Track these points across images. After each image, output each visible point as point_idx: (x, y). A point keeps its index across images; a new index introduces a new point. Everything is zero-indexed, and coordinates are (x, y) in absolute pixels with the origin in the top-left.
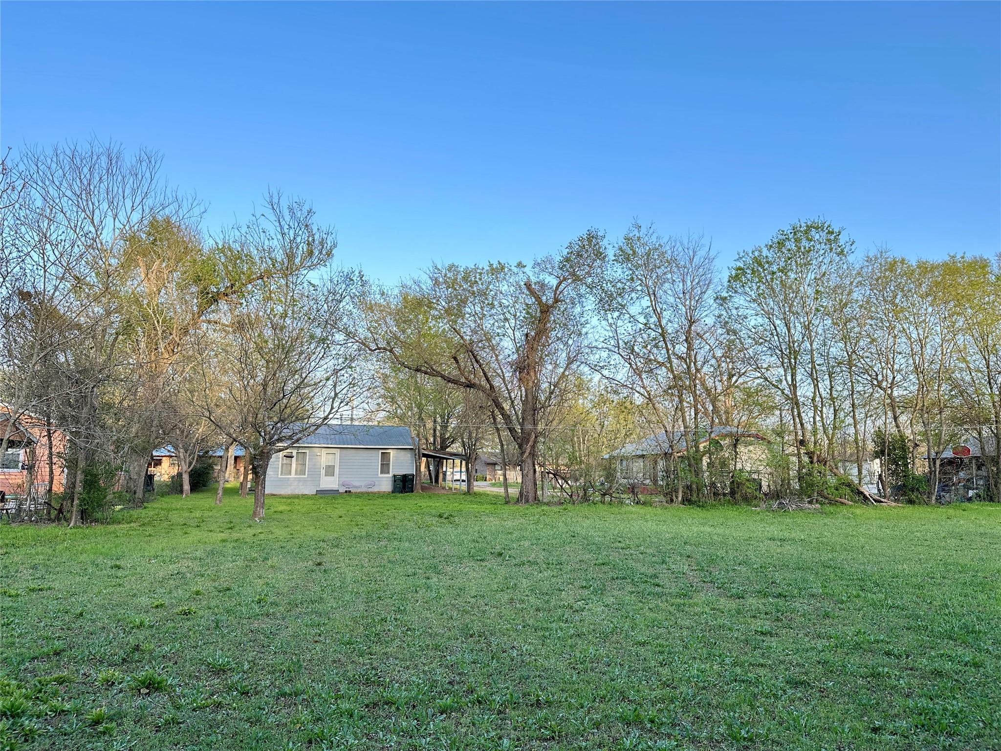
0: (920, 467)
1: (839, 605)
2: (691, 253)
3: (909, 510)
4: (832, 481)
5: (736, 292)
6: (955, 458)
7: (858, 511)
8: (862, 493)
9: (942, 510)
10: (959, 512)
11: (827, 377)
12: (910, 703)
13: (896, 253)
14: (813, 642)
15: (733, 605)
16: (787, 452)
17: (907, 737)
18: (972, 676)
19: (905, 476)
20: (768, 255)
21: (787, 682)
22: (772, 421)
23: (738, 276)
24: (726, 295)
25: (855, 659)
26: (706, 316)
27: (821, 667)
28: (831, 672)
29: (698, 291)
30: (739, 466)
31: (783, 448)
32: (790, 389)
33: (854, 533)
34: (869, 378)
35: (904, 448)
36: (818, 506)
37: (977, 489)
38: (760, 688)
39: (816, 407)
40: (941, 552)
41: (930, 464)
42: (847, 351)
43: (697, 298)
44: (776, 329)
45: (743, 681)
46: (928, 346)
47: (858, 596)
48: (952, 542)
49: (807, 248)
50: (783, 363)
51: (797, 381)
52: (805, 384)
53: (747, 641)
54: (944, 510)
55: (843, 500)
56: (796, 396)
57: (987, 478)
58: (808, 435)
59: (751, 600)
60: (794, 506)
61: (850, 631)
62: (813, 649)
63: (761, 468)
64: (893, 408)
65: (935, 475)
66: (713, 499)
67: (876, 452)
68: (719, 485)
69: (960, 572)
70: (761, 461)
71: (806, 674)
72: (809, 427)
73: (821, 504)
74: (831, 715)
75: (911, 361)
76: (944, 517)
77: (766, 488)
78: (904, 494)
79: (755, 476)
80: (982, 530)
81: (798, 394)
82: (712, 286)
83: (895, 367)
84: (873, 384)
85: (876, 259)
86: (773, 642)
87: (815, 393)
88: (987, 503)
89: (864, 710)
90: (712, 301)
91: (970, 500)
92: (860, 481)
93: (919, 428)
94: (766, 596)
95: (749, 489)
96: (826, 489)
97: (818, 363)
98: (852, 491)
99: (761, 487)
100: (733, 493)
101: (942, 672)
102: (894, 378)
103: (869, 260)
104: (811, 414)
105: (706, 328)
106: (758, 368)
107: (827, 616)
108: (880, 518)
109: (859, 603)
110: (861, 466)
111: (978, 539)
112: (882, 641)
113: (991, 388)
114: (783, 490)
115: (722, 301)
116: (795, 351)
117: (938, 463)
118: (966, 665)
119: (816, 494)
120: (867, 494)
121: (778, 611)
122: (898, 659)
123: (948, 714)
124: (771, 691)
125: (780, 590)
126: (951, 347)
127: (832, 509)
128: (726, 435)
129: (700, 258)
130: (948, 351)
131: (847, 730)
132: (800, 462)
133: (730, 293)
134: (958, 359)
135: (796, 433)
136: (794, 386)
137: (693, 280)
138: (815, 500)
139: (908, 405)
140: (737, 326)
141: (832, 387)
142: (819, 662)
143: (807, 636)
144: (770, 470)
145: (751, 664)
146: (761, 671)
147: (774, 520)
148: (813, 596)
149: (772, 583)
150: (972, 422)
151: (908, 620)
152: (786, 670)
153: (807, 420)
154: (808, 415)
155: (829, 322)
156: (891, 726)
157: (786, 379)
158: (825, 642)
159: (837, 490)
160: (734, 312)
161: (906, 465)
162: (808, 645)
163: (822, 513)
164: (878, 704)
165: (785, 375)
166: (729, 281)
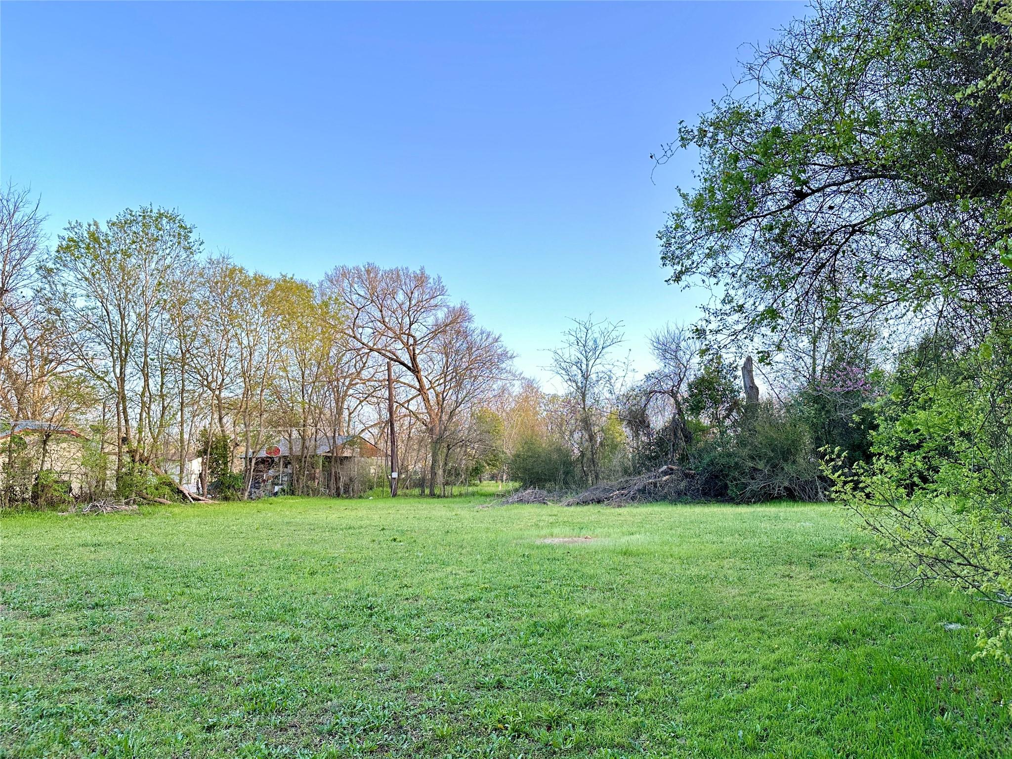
0: (237, 467)
1: (163, 606)
2: (12, 207)
3: (225, 506)
4: (154, 481)
5: (65, 266)
6: (267, 457)
7: (176, 510)
8: (182, 492)
9: (253, 504)
10: (267, 506)
11: (159, 373)
12: (241, 690)
13: (237, 261)
14: (137, 651)
15: (37, 625)
16: (106, 451)
17: (241, 727)
18: (292, 651)
19: (224, 474)
20: (109, 232)
21: (108, 703)
22: (93, 415)
23: (69, 248)
24: (53, 266)
25: (183, 659)
26: (25, 286)
27: (147, 676)
28: (159, 678)
29: (17, 255)
30: (47, 466)
31: (102, 445)
32: (118, 382)
33: (174, 532)
34: (200, 378)
35: (225, 447)
36: (136, 506)
37: (282, 485)
38: (76, 717)
39: (143, 403)
40: (256, 542)
41: (246, 463)
42: (181, 348)
43: (14, 263)
44: (108, 315)
45: (51, 715)
46: (256, 354)
47: (182, 594)
48: (264, 532)
49: (155, 236)
50: (112, 353)
51: (126, 374)
52: (135, 378)
53: (55, 665)
54: (255, 505)
55: (162, 500)
56: (123, 390)
57: (291, 475)
58: (133, 432)
59: (59, 617)
60: (109, 509)
61: (177, 631)
62: (137, 658)
63: (74, 467)
64: (219, 407)
65: (250, 473)
66: (7, 505)
67: (199, 452)
68: (18, 489)
69: (274, 558)
70: (74, 459)
71: (130, 687)
72: (134, 424)
73: (139, 505)
74: (162, 726)
75: (240, 366)
76: (255, 511)
77: (77, 491)
78: (221, 491)
79: (65, 478)
80: (286, 520)
81: (127, 388)
82: (35, 253)
83: (225, 370)
84: (203, 385)
85: (218, 263)
86: (89, 660)
87: (144, 388)
88: (289, 496)
89: (196, 709)
90: (33, 271)
91: (276, 494)
92: (181, 480)
93: (241, 428)
94: (78, 608)
95: (56, 493)
96: (146, 489)
97: (150, 356)
98: (172, 490)
99: (71, 490)
100: (35, 497)
101: (267, 653)
102: (223, 380)
103: (211, 262)
104: (138, 410)
105: (22, 301)
106: (82, 357)
107: (151, 619)
108: (198, 516)
109: (184, 600)
110: (184, 465)
111: (285, 528)
112: (209, 635)
113: (303, 397)
114: (97, 491)
115: (47, 273)
116: (127, 344)
117: (254, 461)
118: (286, 642)
119: (134, 495)
120: (186, 492)
121: (94, 624)
122: (226, 649)
123: (276, 692)
124: (89, 718)
125: (96, 600)
126: (275, 357)
127: (150, 509)
128: (34, 431)
129: (23, 217)
130: (273, 360)
131: (180, 738)
132: (119, 460)
133: (58, 266)
134: (280, 368)
135: (119, 430)
136: (122, 379)
137: (11, 240)
138: (132, 501)
139: (232, 406)
140: (60, 305)
141: (163, 384)
142: (145, 671)
143: (130, 645)
144: (84, 470)
145: (62, 692)
146: (76, 698)
147: (85, 525)
148: (135, 600)
149: (87, 593)
150: (284, 425)
151: (232, 609)
152: (107, 688)
153: (134, 416)
154: (134, 413)
155: (166, 316)
156: (225, 721)
157: (114, 371)
158: (150, 647)
159: (157, 489)
160: (60, 288)
161: (225, 464)
162: (131, 655)
163: (139, 514)
164: (210, 700)
165: (114, 366)
166: (58, 251)
